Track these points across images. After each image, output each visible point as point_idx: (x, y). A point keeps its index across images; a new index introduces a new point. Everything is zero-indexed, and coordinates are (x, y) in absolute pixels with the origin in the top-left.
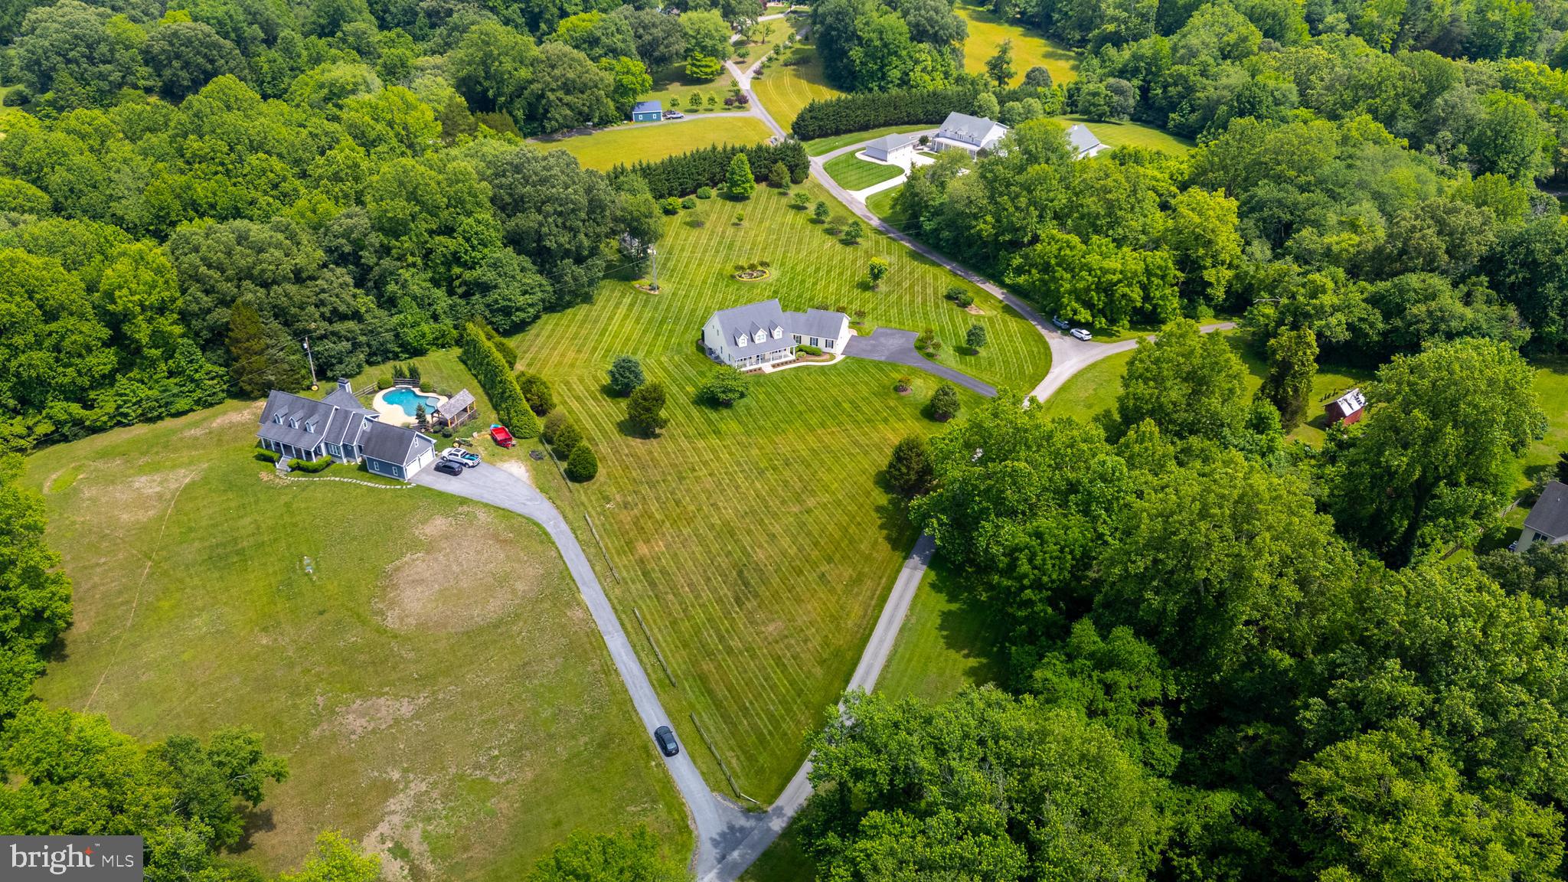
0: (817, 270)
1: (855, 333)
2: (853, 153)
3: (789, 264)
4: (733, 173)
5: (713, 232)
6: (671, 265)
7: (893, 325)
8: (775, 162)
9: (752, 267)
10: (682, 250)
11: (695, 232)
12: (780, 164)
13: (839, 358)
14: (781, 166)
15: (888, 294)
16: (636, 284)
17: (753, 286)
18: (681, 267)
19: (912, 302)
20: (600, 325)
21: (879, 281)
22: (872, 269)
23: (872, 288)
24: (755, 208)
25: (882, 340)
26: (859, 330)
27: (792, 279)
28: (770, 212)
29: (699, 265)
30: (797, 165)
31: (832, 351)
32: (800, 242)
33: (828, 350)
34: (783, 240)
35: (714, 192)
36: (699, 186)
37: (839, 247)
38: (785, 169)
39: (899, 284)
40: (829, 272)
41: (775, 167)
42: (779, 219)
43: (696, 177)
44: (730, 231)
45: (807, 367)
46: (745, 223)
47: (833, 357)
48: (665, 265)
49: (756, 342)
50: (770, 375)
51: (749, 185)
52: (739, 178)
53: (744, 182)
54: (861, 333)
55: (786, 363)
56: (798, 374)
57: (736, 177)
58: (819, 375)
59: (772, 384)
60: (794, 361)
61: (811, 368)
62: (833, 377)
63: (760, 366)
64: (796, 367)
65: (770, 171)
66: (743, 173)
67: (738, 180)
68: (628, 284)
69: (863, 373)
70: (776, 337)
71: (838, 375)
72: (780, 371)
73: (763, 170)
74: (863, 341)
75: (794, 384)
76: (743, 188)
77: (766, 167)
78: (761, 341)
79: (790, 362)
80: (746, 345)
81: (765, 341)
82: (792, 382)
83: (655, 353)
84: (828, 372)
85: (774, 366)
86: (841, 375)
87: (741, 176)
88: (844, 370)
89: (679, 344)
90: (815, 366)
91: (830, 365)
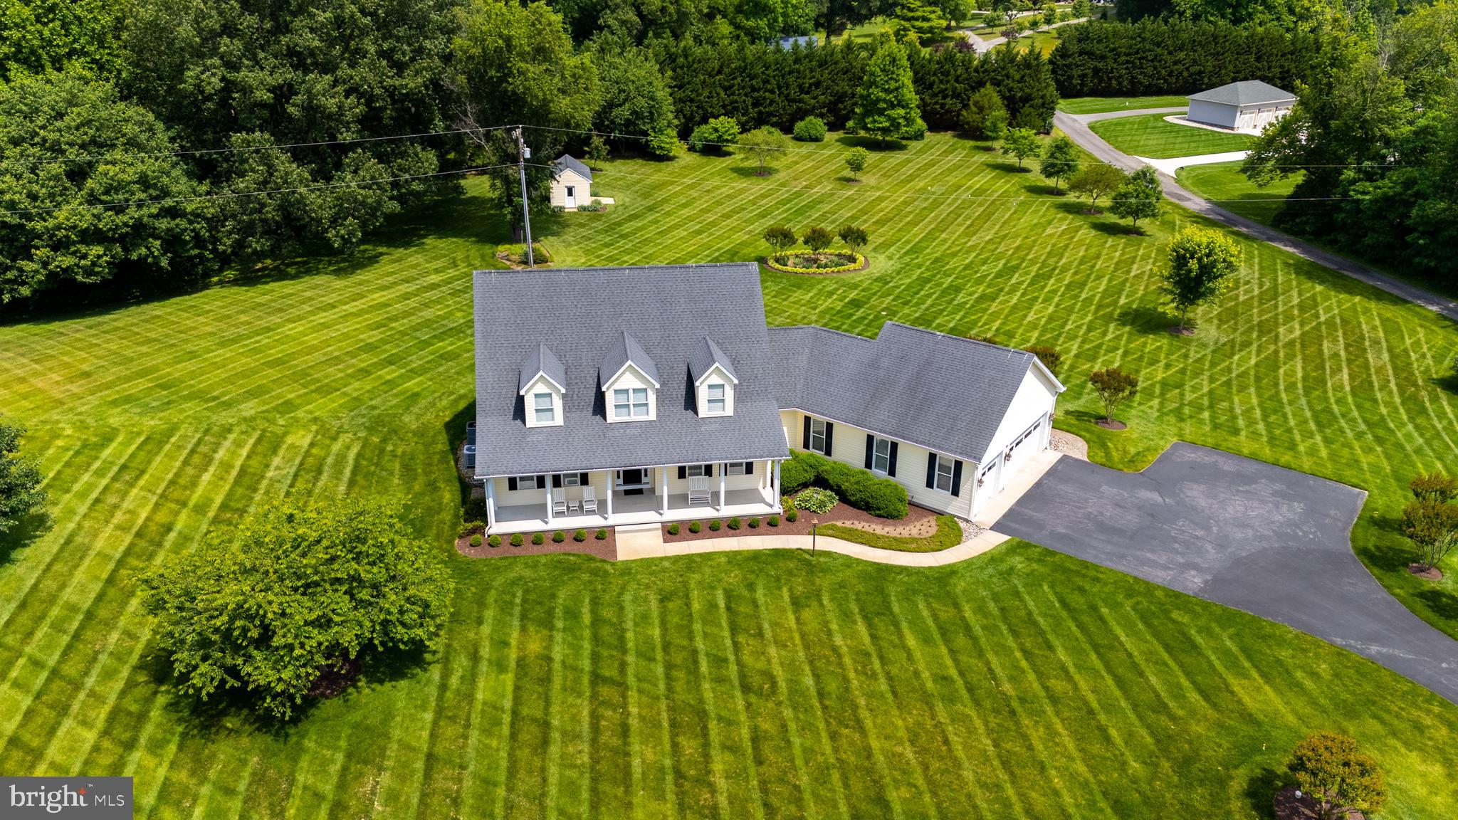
0: (1009, 271)
1: (1078, 449)
2: (1159, 117)
3: (934, 250)
4: (873, 84)
5: (783, 185)
6: (627, 228)
7: (1245, 443)
8: (981, 84)
9: (817, 239)
10: (685, 206)
11: (742, 183)
12: (989, 89)
13: (987, 542)
14: (990, 94)
15: (1224, 351)
16: (503, 250)
17: (799, 282)
18: (651, 232)
19: (1314, 383)
20: (276, 319)
21: (1199, 311)
22: (1180, 260)
23: (1174, 327)
24: (909, 161)
25: (1196, 494)
26: (1098, 443)
27: (923, 281)
28: (936, 170)
29: (699, 232)
30: (1027, 99)
31: (953, 506)
32: (987, 216)
33: (937, 498)
34: (944, 210)
35: (830, 137)
36: (801, 115)
37: (1086, 234)
38: (996, 99)
39: (1267, 329)
40: (1041, 278)
41: (976, 97)
42: (952, 180)
43: (794, 92)
44: (828, 187)
45: (809, 562)
46: (868, 179)
47: (951, 532)
48: (619, 224)
49: (611, 415)
50: (627, 570)
51: (902, 112)
52: (882, 95)
53: (893, 106)
54: (1100, 456)
55: (734, 526)
56: (751, 587)
57: (876, 93)
58: (846, 616)
59: (597, 622)
60: (771, 524)
61: (825, 570)
62: (911, 642)
63: (613, 519)
64: (756, 556)
65: (966, 106)
66: (893, 85)
67: (878, 100)
68: (488, 249)
69: (1076, 651)
70: (704, 409)
71: (944, 632)
72: (676, 559)
73: (949, 101)
74: (1104, 488)
75: (700, 644)
76: (890, 118)
77: (956, 95)
78: (636, 416)
79: (753, 525)
80: (559, 420)
81: (652, 416)
82: (697, 627)
83: (300, 414)
84: (896, 608)
85: (672, 532)
86: (961, 641)
87: (888, 91)
88: (981, 610)
89: (415, 396)
90: (849, 561)
91: (918, 572)
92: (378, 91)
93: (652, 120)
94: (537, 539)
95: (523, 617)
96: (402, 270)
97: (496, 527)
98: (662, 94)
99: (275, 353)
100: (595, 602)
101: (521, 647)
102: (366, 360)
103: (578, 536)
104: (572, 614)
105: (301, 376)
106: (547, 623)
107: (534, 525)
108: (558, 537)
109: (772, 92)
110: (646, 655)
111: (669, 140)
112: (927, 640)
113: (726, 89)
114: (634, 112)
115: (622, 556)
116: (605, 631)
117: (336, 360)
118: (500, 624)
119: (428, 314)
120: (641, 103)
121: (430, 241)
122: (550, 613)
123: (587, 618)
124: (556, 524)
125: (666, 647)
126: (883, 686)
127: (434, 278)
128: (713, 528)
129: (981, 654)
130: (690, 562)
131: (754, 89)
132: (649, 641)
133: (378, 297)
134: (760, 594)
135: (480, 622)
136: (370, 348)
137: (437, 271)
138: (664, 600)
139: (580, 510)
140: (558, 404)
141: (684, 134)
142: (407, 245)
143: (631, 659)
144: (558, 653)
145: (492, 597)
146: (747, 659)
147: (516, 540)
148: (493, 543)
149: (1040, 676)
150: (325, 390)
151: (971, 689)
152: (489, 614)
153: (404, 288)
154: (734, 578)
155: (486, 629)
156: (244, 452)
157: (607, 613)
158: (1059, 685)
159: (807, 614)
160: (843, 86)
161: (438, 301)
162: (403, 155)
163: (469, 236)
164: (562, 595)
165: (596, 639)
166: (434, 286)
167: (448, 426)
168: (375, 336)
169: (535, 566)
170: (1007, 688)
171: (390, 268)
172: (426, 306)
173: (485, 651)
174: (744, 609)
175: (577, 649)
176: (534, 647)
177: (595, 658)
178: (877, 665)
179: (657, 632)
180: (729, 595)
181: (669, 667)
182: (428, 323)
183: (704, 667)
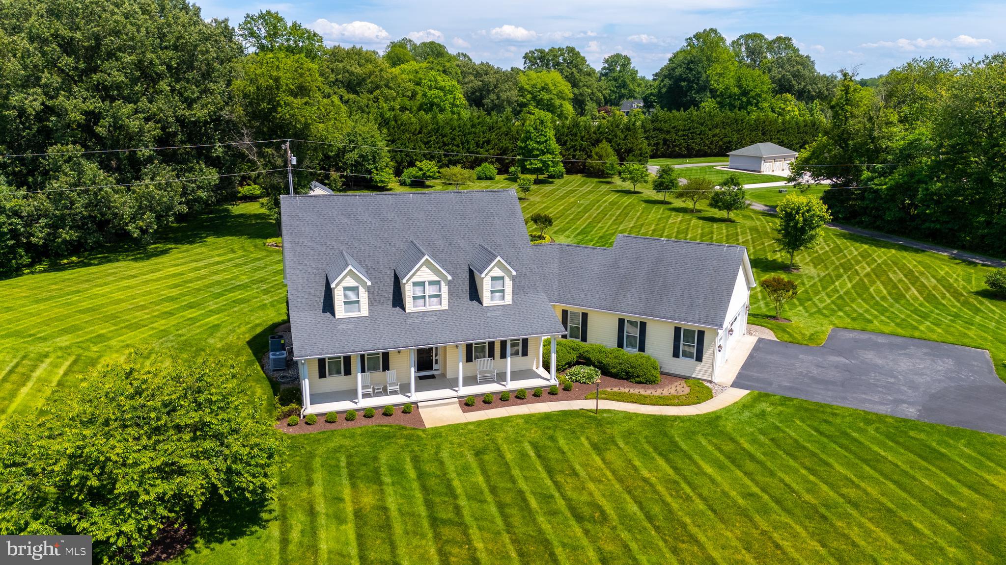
1: (768, 334)
2: (713, 167)
4: (528, 138)
7: (881, 327)
8: (598, 141)
12: (604, 145)
13: (733, 395)
14: (605, 147)
15: (827, 280)
16: (270, 241)
19: (898, 296)
20: (86, 286)
21: (800, 258)
22: (789, 215)
23: (785, 268)
24: (558, 190)
25: (871, 357)
26: (780, 330)
28: (578, 194)
30: (629, 151)
31: (699, 371)
32: (625, 214)
33: (681, 366)
34: (593, 213)
35: (500, 177)
36: (479, 162)
37: (697, 222)
38: (610, 150)
39: (847, 267)
41: (596, 149)
42: (592, 197)
43: (472, 147)
45: (595, 418)
46: (534, 198)
49: (410, 306)
50: (437, 433)
51: (550, 156)
52: (536, 145)
53: (544, 153)
54: (786, 337)
55: (520, 396)
56: (552, 438)
57: (532, 144)
58: (644, 454)
59: (421, 476)
60: (552, 393)
61: (611, 423)
62: (709, 469)
63: (415, 396)
64: (547, 416)
65: (590, 157)
66: (543, 139)
67: (533, 149)
68: (259, 242)
69: (849, 465)
70: (487, 300)
71: (733, 461)
72: (479, 423)
73: (578, 153)
74: (801, 356)
75: (522, 485)
76: (541, 161)
77: (582, 149)
78: (431, 306)
79: (537, 395)
80: (364, 311)
81: (445, 306)
82: (516, 472)
83: (113, 342)
84: (683, 445)
85: (468, 404)
86: (750, 466)
87: (539, 143)
88: (754, 441)
89: (218, 325)
90: (629, 416)
91: (690, 418)
92: (171, 120)
93: (374, 162)
94: (350, 416)
95: (352, 476)
96: (190, 256)
97: (310, 409)
98: (381, 144)
99: (86, 305)
100: (416, 460)
101: (355, 501)
102: (168, 307)
103: (387, 412)
104: (397, 471)
105: (112, 318)
106: (376, 479)
107: (346, 405)
108: (368, 414)
109: (458, 146)
110: (476, 497)
111: (387, 176)
112: (721, 467)
113: (426, 143)
114: (361, 156)
115: (428, 425)
116: (432, 482)
117: (143, 307)
118: (330, 483)
119: (217, 278)
120: (366, 149)
121: (210, 240)
122: (377, 472)
123: (412, 474)
124: (365, 403)
125: (493, 490)
126: (701, 506)
127: (217, 259)
128: (504, 399)
129: (772, 474)
130: (492, 424)
131: (445, 144)
132: (475, 486)
133: (173, 270)
134: (562, 442)
135: (310, 483)
136: (172, 299)
137: (219, 255)
138: (478, 454)
139: (385, 392)
140: (364, 296)
141: (398, 173)
142: (191, 243)
143: (463, 502)
144: (392, 503)
145: (317, 462)
146: (570, 494)
147: (330, 419)
148: (309, 422)
149: (832, 486)
150: (136, 326)
151: (778, 502)
152: (318, 477)
153: (194, 265)
154: (535, 434)
155: (318, 489)
156: (61, 371)
157: (430, 468)
158: (852, 492)
159: (610, 455)
160: (506, 143)
161: (224, 271)
162: (191, 170)
163: (242, 235)
164: (384, 457)
165: (425, 488)
166: (218, 263)
167: (250, 343)
168: (175, 292)
169: (352, 436)
170: (808, 497)
171: (180, 255)
172: (215, 273)
173: (321, 507)
174: (552, 455)
175: (409, 498)
176: (368, 500)
177: (429, 504)
178: (688, 490)
179: (480, 479)
180: (535, 446)
181: (501, 506)
182: (218, 283)
183: (533, 503)
